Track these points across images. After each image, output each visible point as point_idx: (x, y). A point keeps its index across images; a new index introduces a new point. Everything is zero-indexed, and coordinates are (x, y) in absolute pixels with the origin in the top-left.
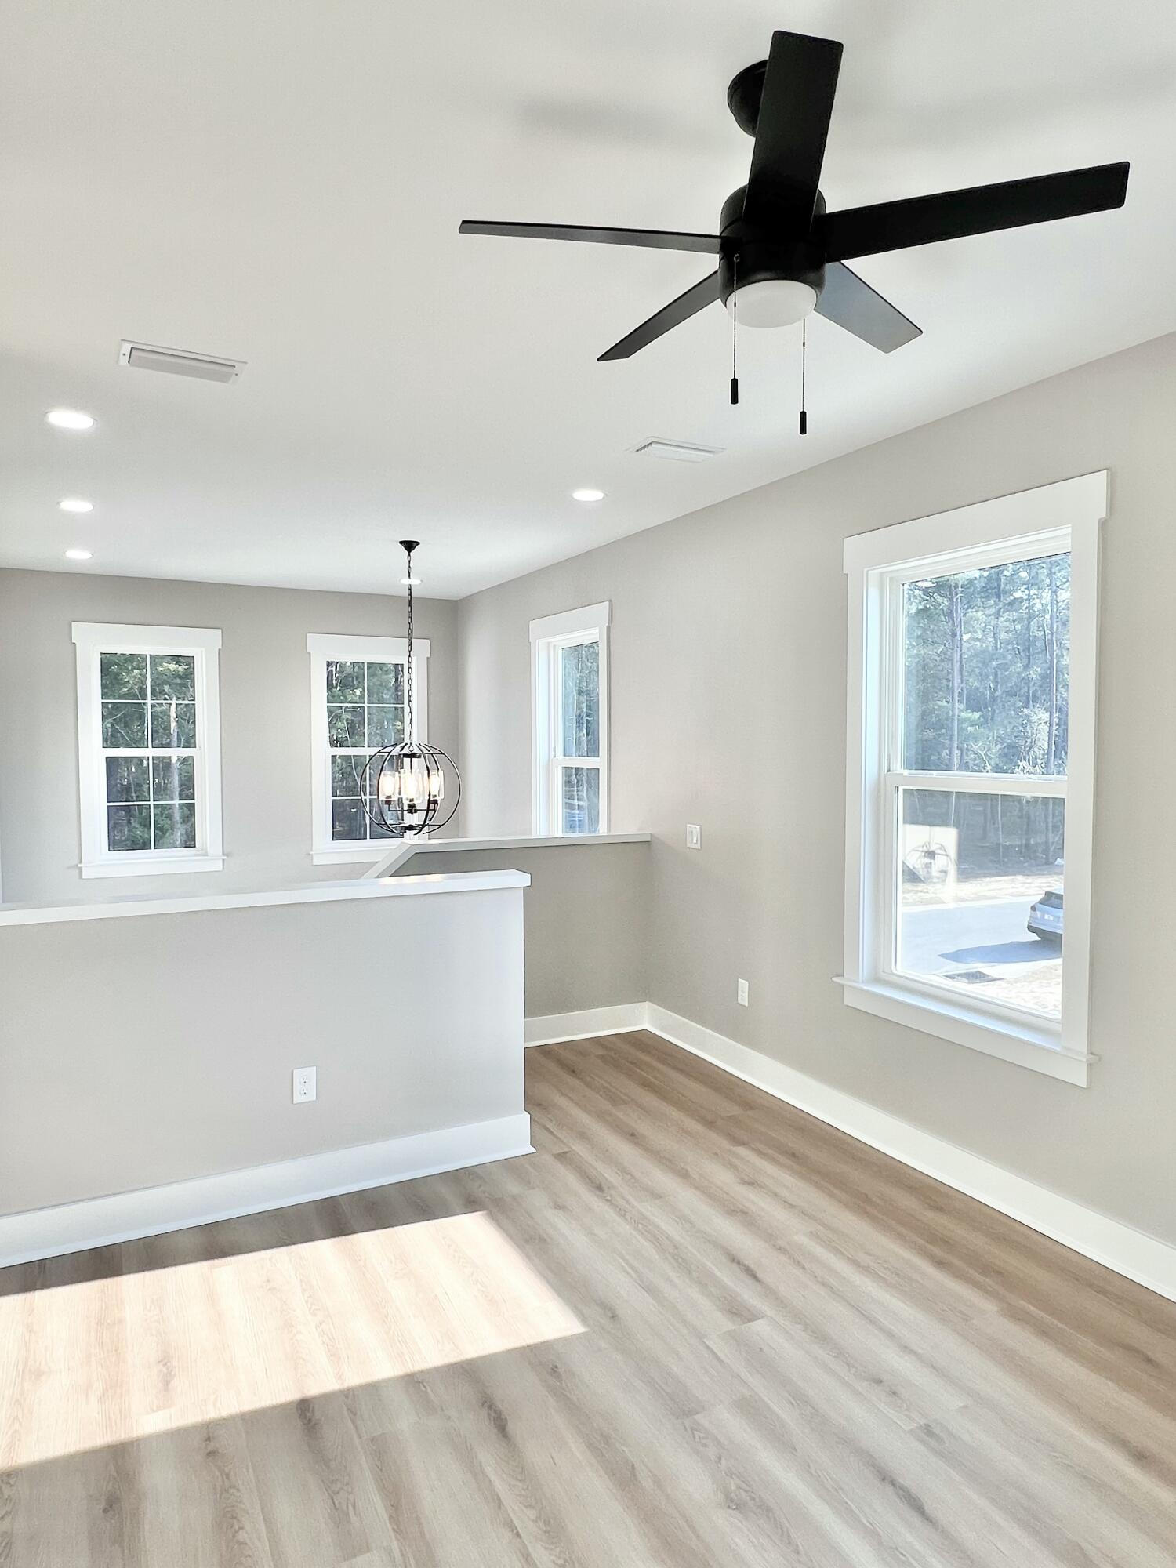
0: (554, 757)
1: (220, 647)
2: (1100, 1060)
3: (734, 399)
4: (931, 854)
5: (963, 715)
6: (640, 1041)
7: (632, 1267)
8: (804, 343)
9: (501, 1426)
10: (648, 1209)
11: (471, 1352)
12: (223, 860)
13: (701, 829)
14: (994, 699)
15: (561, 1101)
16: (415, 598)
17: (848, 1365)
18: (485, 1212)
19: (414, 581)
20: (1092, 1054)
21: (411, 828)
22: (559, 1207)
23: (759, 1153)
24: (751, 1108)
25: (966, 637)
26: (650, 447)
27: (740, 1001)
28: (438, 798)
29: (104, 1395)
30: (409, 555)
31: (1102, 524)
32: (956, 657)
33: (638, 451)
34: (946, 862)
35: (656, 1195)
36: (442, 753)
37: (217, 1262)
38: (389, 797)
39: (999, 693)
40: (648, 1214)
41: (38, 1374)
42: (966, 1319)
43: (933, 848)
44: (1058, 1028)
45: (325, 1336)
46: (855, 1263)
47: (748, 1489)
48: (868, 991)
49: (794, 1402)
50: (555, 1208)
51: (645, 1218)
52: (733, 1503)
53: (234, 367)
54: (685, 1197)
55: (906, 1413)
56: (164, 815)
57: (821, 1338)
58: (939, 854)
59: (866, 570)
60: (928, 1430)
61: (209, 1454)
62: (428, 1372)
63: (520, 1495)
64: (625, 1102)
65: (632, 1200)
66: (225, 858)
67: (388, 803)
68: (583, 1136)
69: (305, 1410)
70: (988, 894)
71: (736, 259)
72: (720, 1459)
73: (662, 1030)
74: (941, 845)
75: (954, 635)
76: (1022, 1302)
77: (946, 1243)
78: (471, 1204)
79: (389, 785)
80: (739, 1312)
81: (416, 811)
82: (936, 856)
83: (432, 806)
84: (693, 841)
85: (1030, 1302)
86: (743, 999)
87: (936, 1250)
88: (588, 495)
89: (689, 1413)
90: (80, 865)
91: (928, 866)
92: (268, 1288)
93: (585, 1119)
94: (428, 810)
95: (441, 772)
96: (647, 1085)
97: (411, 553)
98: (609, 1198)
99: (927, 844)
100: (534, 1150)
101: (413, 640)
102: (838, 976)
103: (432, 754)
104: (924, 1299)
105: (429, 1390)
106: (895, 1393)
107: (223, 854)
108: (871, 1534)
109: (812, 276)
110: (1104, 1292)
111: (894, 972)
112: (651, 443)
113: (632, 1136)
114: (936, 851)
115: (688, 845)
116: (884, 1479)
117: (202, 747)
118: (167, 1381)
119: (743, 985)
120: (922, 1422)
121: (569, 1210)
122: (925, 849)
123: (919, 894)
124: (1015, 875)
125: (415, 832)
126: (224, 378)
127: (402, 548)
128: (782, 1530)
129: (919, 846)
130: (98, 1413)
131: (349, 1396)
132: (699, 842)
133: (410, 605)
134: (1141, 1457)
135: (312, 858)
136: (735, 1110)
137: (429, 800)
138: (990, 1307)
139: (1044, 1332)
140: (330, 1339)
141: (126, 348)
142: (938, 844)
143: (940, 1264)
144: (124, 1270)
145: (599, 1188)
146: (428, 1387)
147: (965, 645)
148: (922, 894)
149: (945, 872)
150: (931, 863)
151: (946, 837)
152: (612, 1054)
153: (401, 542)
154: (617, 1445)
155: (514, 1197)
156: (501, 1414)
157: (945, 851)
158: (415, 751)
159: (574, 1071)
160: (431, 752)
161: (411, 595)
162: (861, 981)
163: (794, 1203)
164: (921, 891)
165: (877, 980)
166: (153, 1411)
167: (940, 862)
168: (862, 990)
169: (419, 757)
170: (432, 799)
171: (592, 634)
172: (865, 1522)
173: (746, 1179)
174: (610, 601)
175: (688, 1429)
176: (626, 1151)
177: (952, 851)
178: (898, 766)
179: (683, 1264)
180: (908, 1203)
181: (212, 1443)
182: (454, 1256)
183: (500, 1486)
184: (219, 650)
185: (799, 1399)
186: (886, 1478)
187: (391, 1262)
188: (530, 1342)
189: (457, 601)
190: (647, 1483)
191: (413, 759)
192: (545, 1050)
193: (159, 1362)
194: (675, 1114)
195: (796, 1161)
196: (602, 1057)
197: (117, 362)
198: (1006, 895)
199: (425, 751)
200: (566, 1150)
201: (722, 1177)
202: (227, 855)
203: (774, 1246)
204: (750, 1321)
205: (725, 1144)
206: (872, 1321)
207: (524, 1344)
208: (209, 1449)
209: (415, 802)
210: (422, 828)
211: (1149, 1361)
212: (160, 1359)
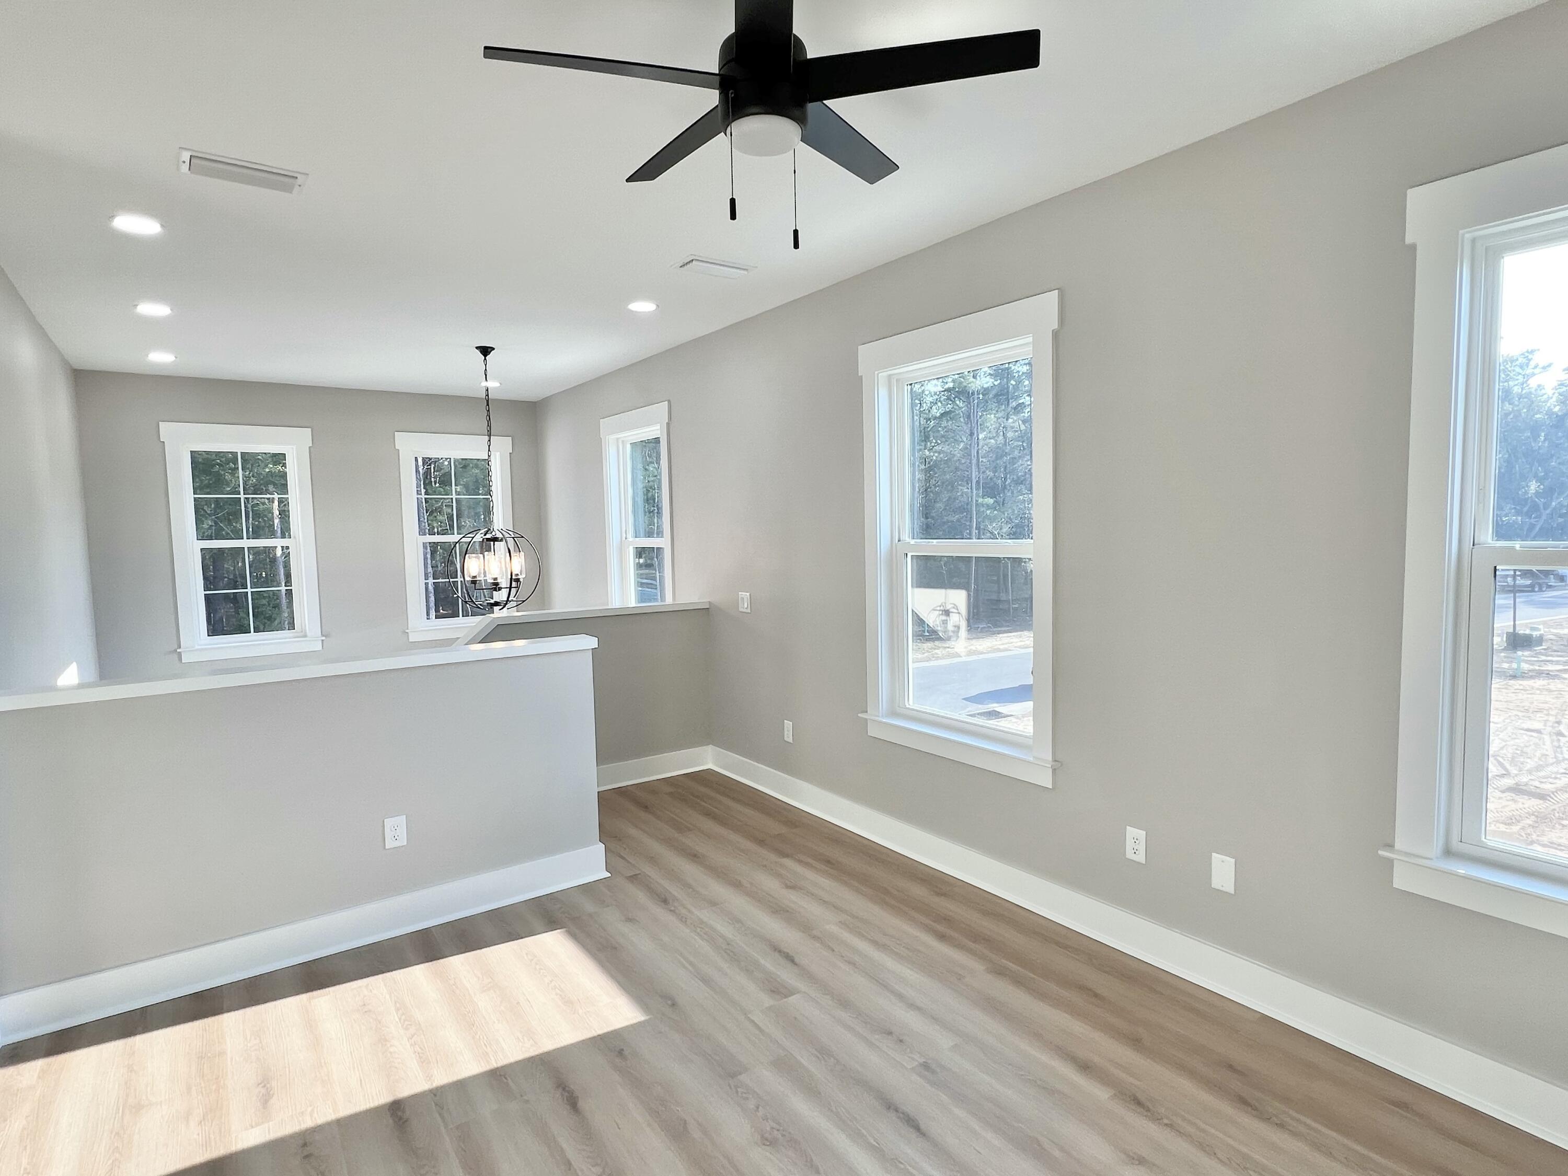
0: (626, 539)
1: (311, 445)
2: (1062, 765)
3: (733, 216)
4: (947, 613)
5: (980, 500)
6: (704, 778)
7: (691, 963)
8: (795, 171)
9: (573, 1103)
10: (705, 915)
11: (548, 1045)
12: (322, 640)
13: (750, 595)
14: (1004, 488)
15: (633, 831)
16: (492, 399)
17: (866, 1023)
18: (565, 929)
19: (492, 384)
20: (1056, 761)
21: (497, 604)
22: (630, 920)
23: (800, 862)
24: (796, 827)
25: (981, 436)
26: (691, 264)
27: (786, 739)
28: (520, 577)
29: (204, 1119)
30: (485, 359)
31: (1056, 334)
32: (974, 453)
33: (681, 267)
34: (958, 619)
35: (713, 903)
36: (523, 537)
37: (315, 993)
38: (475, 577)
39: (1009, 481)
40: (705, 920)
41: (138, 1108)
42: (960, 978)
43: (949, 607)
44: (1031, 742)
45: (417, 1046)
46: (875, 943)
47: (778, 1127)
48: (885, 723)
49: (820, 1057)
50: (626, 921)
51: (702, 922)
52: (768, 1142)
53: (297, 178)
54: (737, 902)
55: (910, 1055)
56: (271, 606)
57: (844, 1003)
58: (952, 612)
59: (876, 372)
60: (926, 1066)
61: (306, 1157)
62: (510, 1066)
63: (588, 1157)
64: (689, 830)
65: (693, 909)
66: (324, 638)
67: (474, 582)
68: (653, 860)
69: (396, 1109)
70: (1001, 647)
71: (731, 94)
72: (758, 1108)
73: (721, 767)
74: (955, 605)
75: (972, 434)
76: (1004, 961)
77: (947, 920)
78: (552, 924)
79: (473, 566)
80: (778, 990)
81: (500, 589)
82: (951, 614)
83: (514, 584)
84: (745, 606)
85: (1010, 962)
86: (788, 737)
87: (940, 928)
88: (642, 307)
89: (733, 1075)
90: (178, 650)
91: (945, 622)
92: (364, 1011)
93: (657, 848)
94: (510, 588)
95: (522, 553)
96: (708, 814)
97: (487, 358)
98: (672, 908)
99: (944, 604)
100: (610, 875)
101: (492, 437)
102: (862, 712)
103: (513, 538)
104: (928, 966)
105: (510, 1081)
106: (901, 1041)
107: (322, 635)
108: (878, 1152)
109: (797, 113)
110: (1066, 947)
111: (907, 706)
112: (693, 260)
113: (694, 857)
114: (951, 610)
115: (741, 610)
116: (889, 1108)
117: (297, 537)
118: (266, 1100)
119: (788, 724)
120: (922, 1060)
121: (637, 921)
122: (942, 608)
123: (948, 649)
124: (1022, 631)
125: (501, 607)
126: (288, 189)
127: (478, 352)
128: (807, 1157)
129: (938, 606)
130: (198, 1134)
131: (436, 1094)
132: (749, 606)
133: (488, 405)
134: (1085, 1067)
135: (408, 636)
136: (783, 830)
137: (511, 579)
138: (978, 967)
139: (1018, 982)
140: (420, 1048)
141: (186, 156)
142: (951, 604)
143: (942, 937)
144: (225, 1007)
145: (665, 901)
146: (509, 1078)
147: (981, 443)
148: (949, 649)
149: (959, 628)
150: (947, 620)
151: (958, 598)
152: (680, 790)
153: (477, 348)
154: (672, 1107)
155: (590, 915)
156: (573, 1093)
157: (958, 610)
158: (497, 536)
159: (646, 807)
160: (513, 536)
161: (488, 395)
162: (880, 715)
163: (826, 900)
164: (948, 648)
165: (894, 714)
166: (252, 1127)
167: (954, 619)
168: (881, 722)
169: (501, 540)
170: (514, 577)
171: (654, 431)
172: (872, 1141)
173: (789, 883)
174: (669, 401)
175: (733, 1087)
176: (690, 870)
177: (963, 609)
178: (906, 537)
179: (732, 955)
180: (918, 891)
181: (308, 1149)
182: (535, 969)
183: (571, 1154)
184: (310, 447)
185: (823, 1053)
186: (890, 1106)
187: (479, 978)
188: (600, 1032)
189: (535, 402)
190: (696, 1134)
191: (496, 543)
192: (620, 791)
193: (259, 1085)
194: (733, 837)
195: (830, 865)
196: (671, 794)
197: (178, 169)
198: (1016, 647)
199: (507, 535)
200: (638, 872)
201: (770, 884)
202: (326, 636)
203: (809, 935)
204: (786, 997)
205: (773, 857)
206: (885, 986)
207: (595, 1034)
208: (306, 1153)
209: (499, 581)
210: (506, 604)
211: (1096, 995)
212: (260, 1082)
